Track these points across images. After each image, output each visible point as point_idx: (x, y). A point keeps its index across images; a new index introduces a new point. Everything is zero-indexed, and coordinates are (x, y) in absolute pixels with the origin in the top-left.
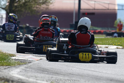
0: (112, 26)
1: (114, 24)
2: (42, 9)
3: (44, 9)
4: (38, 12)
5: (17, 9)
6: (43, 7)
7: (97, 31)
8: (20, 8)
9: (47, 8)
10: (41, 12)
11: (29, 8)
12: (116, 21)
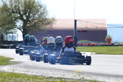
0: (103, 40)
1: (105, 39)
2: (48, 28)
3: (49, 28)
4: (44, 30)
5: (29, 28)
6: (48, 27)
7: (91, 44)
8: (31, 28)
9: (51, 28)
10: (46, 30)
11: (38, 28)
12: (106, 37)
